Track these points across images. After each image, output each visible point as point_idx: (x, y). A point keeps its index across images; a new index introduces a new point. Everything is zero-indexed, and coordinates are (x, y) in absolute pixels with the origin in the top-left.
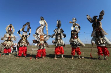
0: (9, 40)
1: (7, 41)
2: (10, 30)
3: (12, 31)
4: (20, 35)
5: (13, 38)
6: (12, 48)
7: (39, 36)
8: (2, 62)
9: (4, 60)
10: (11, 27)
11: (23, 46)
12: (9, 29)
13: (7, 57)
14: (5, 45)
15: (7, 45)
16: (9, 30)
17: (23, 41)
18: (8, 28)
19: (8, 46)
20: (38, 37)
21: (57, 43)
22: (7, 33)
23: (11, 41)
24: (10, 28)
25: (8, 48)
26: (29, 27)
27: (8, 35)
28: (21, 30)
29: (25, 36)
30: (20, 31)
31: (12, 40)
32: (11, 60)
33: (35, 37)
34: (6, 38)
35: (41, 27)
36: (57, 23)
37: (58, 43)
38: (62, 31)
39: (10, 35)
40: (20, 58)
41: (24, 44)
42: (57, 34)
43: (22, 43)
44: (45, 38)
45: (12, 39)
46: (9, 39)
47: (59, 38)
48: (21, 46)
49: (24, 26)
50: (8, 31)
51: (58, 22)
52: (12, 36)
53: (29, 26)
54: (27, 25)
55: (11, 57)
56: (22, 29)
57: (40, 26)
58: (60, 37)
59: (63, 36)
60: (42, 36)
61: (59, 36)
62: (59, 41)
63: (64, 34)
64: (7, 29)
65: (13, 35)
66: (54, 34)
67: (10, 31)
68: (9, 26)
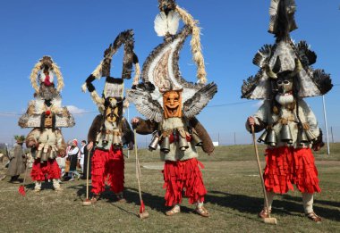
0: (49, 127)
1: (42, 129)
2: (47, 79)
3: (53, 85)
4: (94, 97)
5: (60, 115)
6: (62, 162)
7: (156, 95)
8: (32, 220)
9: (39, 211)
10: (46, 67)
11: (108, 147)
12: (43, 77)
13: (50, 199)
14: (34, 149)
15: (40, 149)
16: (42, 83)
17: (108, 126)
18: (39, 76)
19: (45, 151)
20: (150, 100)
21: (277, 128)
22: (35, 95)
23: (54, 128)
24: (46, 72)
25: (45, 158)
26: (129, 56)
27: (40, 106)
28: (96, 72)
29: (114, 102)
30: (91, 78)
31: (58, 124)
32: (62, 211)
33: (140, 100)
34: (36, 115)
35: (166, 50)
36: (274, 12)
37: (282, 131)
38: (307, 57)
39: (48, 103)
40: (100, 203)
41: (111, 136)
42: (275, 76)
43: (104, 132)
44: (189, 103)
45: (57, 118)
46: (48, 121)
47: (287, 98)
48: (100, 145)
49: (107, 52)
50: (38, 89)
51: (276, 5)
52: (57, 105)
53: (130, 48)
54: (123, 46)
55: (63, 197)
56: (100, 67)
57: (162, 46)
58: (296, 90)
59: (309, 88)
60: (172, 95)
61: (288, 85)
62: (286, 113)
63: (316, 74)
64: (33, 77)
65: (60, 102)
66: (258, 78)
67: (48, 84)
68: (40, 64)
